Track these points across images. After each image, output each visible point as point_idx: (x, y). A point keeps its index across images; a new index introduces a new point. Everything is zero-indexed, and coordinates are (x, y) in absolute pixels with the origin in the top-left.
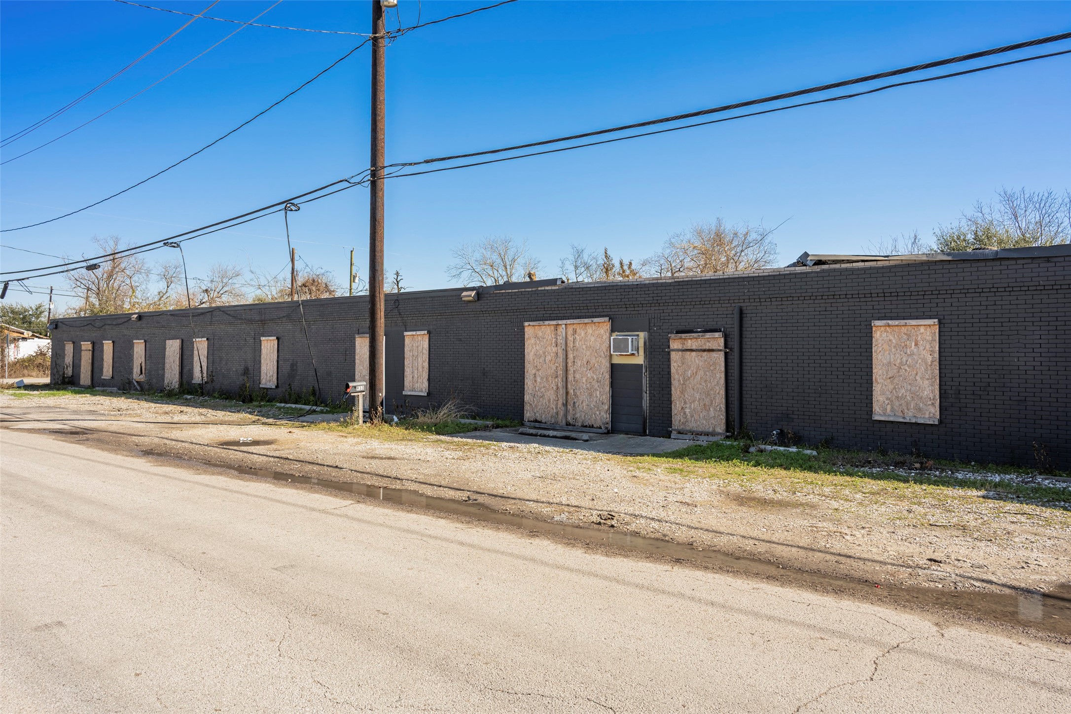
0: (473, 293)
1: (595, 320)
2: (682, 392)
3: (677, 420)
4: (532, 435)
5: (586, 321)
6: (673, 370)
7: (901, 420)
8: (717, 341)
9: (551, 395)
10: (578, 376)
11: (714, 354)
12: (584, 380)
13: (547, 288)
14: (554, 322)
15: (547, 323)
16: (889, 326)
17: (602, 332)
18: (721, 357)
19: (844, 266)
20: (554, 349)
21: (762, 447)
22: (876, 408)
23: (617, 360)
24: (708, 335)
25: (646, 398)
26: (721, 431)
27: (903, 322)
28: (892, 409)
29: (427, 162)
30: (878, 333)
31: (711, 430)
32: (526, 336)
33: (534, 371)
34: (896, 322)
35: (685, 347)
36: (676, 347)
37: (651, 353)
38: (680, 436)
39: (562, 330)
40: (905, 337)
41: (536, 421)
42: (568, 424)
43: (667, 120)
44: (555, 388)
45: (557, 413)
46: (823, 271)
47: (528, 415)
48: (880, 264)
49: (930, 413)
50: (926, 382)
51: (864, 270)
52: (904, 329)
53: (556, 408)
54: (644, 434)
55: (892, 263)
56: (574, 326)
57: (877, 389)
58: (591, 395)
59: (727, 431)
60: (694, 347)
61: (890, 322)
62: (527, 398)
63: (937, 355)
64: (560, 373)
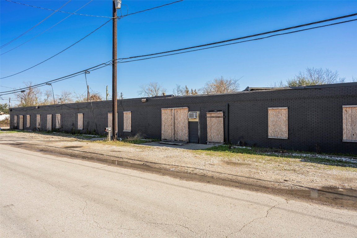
0: (145, 99)
1: (183, 108)
2: (210, 130)
3: (209, 139)
4: (164, 144)
5: (181, 108)
6: (208, 123)
7: (277, 138)
8: (221, 114)
9: (170, 131)
10: (178, 125)
11: (220, 118)
12: (180, 126)
13: (168, 98)
14: (171, 109)
15: (168, 109)
16: (273, 109)
17: (186, 111)
18: (222, 119)
19: (259, 91)
20: (171, 117)
21: (235, 147)
22: (269, 134)
23: (190, 120)
24: (218, 112)
25: (199, 132)
26: (222, 142)
27: (277, 108)
28: (274, 135)
29: (131, 58)
30: (270, 111)
31: (219, 142)
32: (162, 113)
33: (164, 124)
34: (275, 108)
35: (211, 116)
36: (208, 116)
37: (201, 118)
38: (210, 144)
39: (173, 111)
40: (278, 113)
41: (165, 139)
42: (175, 140)
43: (206, 45)
44: (171, 129)
45: (172, 137)
46: (253, 92)
47: (163, 137)
48: (270, 90)
49: (285, 136)
50: (284, 126)
51: (266, 92)
52: (277, 110)
53: (172, 135)
54: (199, 143)
55: (274, 90)
56: (177, 110)
57: (269, 129)
58: (182, 131)
59: (224, 142)
60: (214, 116)
61: (273, 108)
62: (162, 132)
63: (287, 118)
64: (173, 124)
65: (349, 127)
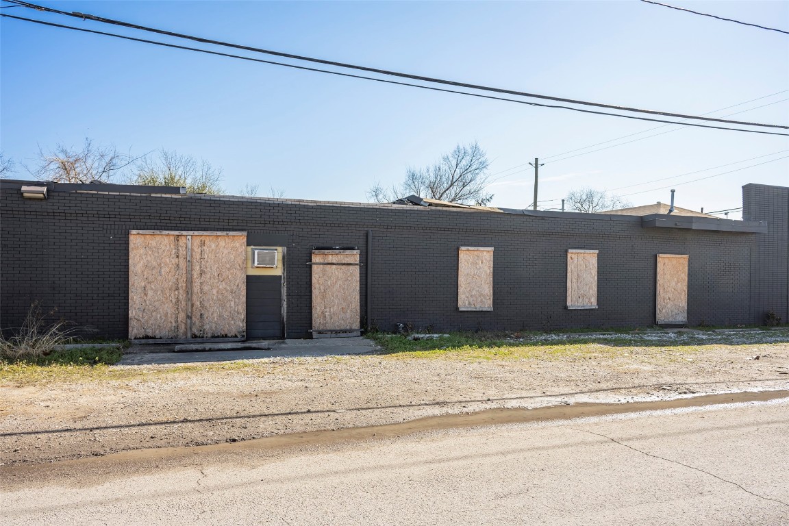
0: (44, 189)
1: (231, 233)
2: (324, 298)
3: (317, 322)
5: (219, 233)
6: (314, 280)
7: (474, 310)
8: (354, 256)
9: (168, 308)
10: (206, 288)
11: (351, 267)
12: (215, 291)
13: (164, 195)
14: (177, 233)
15: (166, 232)
16: (468, 250)
17: (238, 245)
18: (356, 271)
19: (445, 209)
20: (175, 261)
22: (460, 303)
23: (253, 272)
24: (348, 252)
25: (285, 305)
26: (356, 328)
27: (476, 248)
28: (469, 304)
30: (462, 255)
31: (348, 328)
32: (131, 246)
33: (143, 284)
34: (473, 248)
35: (326, 262)
36: (317, 261)
37: (289, 266)
38: (321, 335)
39: (182, 241)
40: (476, 258)
41: (147, 337)
42: (194, 336)
44: (174, 301)
45: (177, 327)
46: (432, 210)
47: (134, 330)
48: (465, 210)
49: (487, 304)
50: (487, 286)
51: (457, 212)
52: (476, 253)
53: (176, 321)
54: (283, 337)
55: (472, 211)
56: (203, 238)
57: (461, 290)
58: (223, 306)
59: (361, 327)
60: (334, 262)
61: (470, 248)
62: (132, 313)
63: (492, 269)
64: (182, 284)
65: (575, 285)
